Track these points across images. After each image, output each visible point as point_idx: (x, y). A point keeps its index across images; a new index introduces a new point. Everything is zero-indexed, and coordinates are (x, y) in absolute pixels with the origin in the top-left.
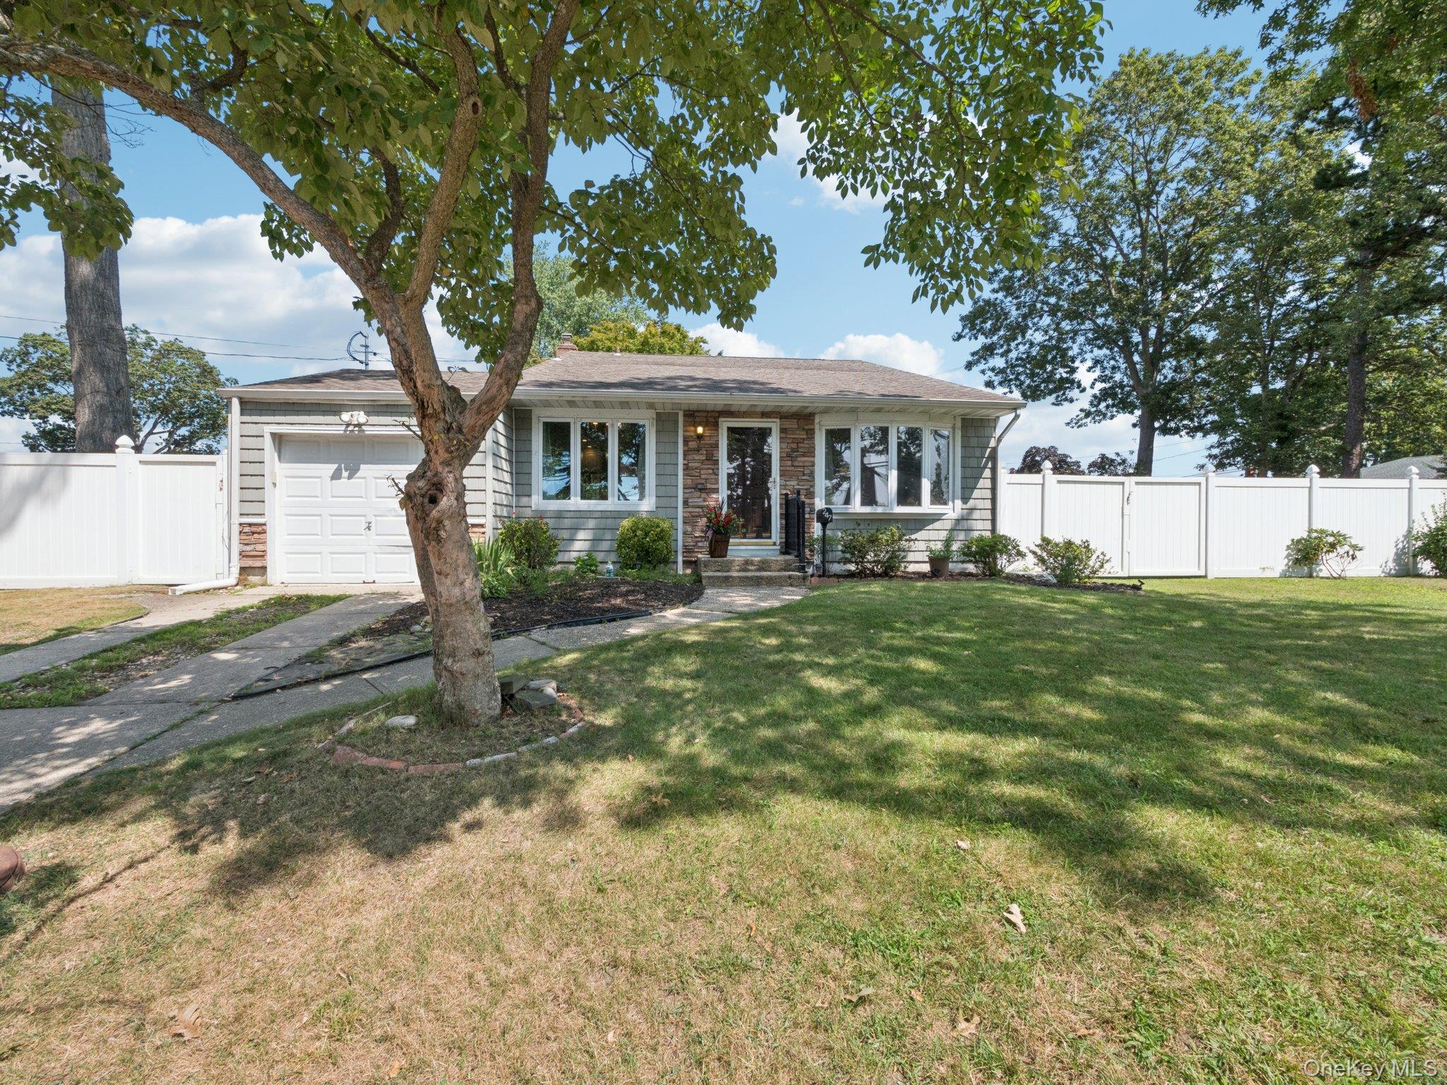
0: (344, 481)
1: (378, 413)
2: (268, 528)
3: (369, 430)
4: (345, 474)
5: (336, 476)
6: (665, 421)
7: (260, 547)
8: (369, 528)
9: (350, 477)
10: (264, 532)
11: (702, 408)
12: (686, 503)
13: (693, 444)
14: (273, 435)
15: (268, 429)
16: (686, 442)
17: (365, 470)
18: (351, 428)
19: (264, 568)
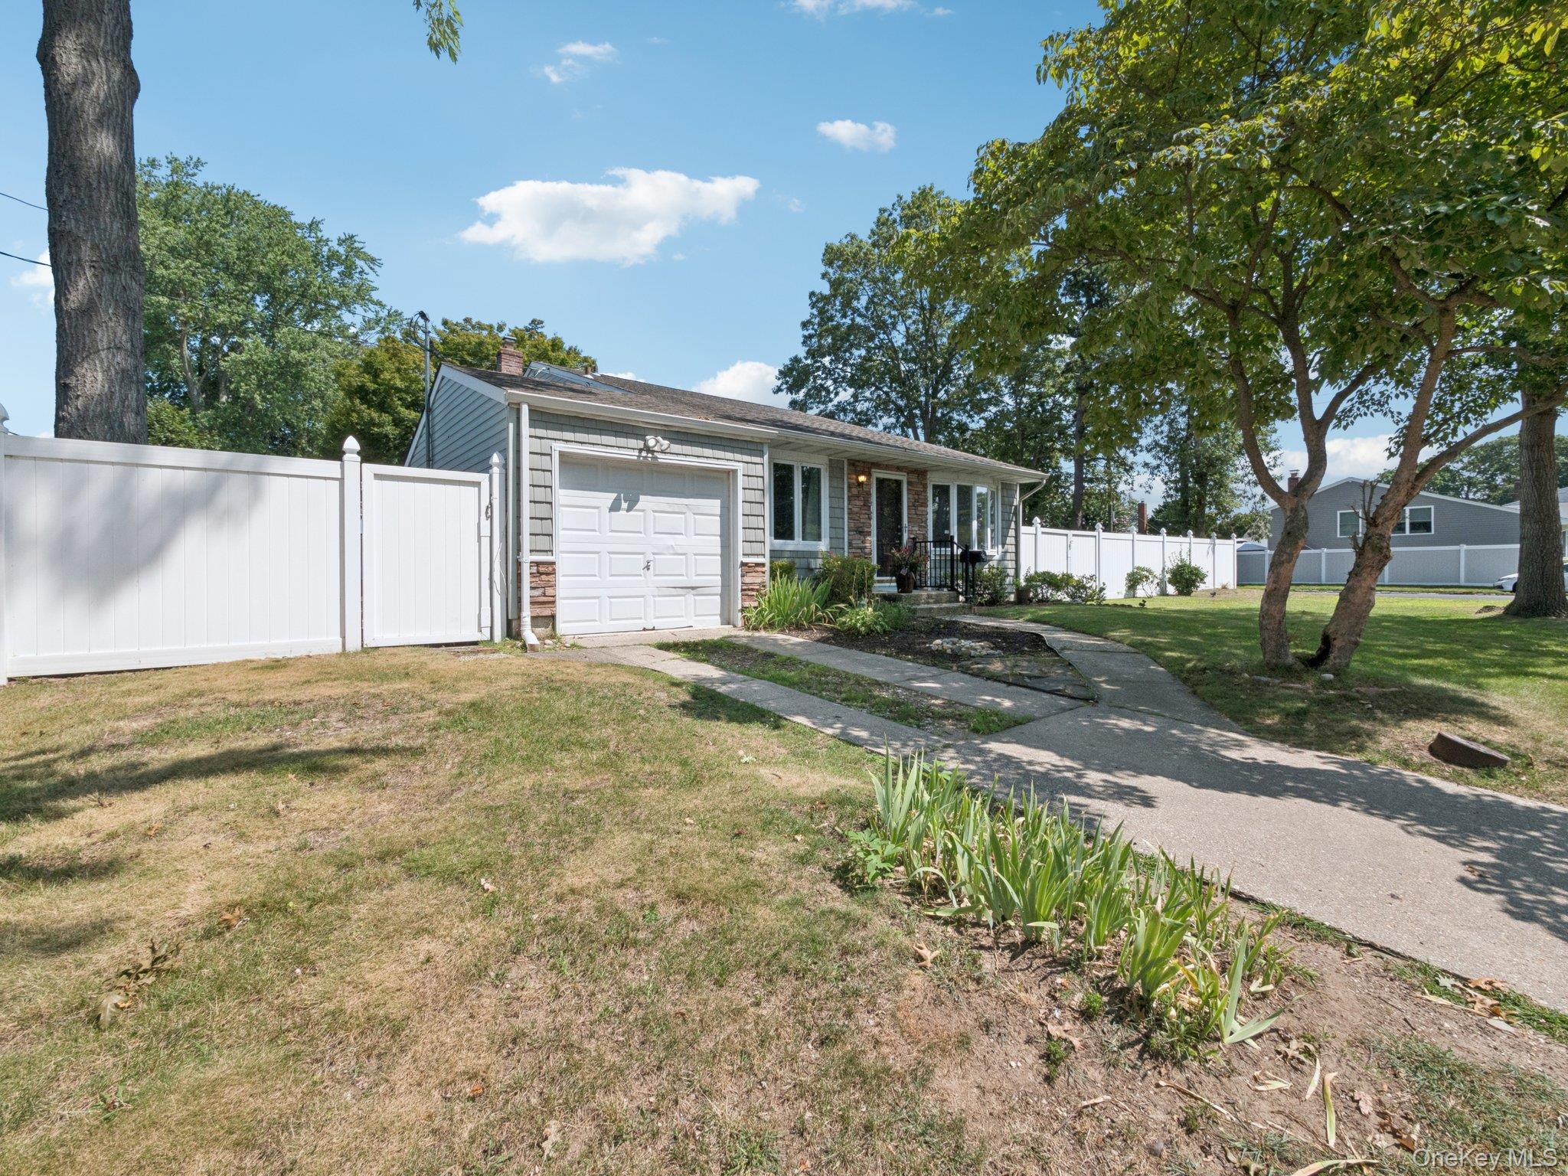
0: (622, 512)
1: (682, 442)
2: (557, 567)
3: (663, 459)
4: (625, 505)
5: (615, 507)
6: (835, 467)
7: (549, 591)
8: (648, 568)
9: (629, 509)
10: (553, 573)
11: (862, 458)
12: (850, 544)
13: (855, 491)
14: (562, 454)
15: (559, 447)
16: (849, 487)
17: (645, 501)
18: (644, 454)
19: (553, 617)
